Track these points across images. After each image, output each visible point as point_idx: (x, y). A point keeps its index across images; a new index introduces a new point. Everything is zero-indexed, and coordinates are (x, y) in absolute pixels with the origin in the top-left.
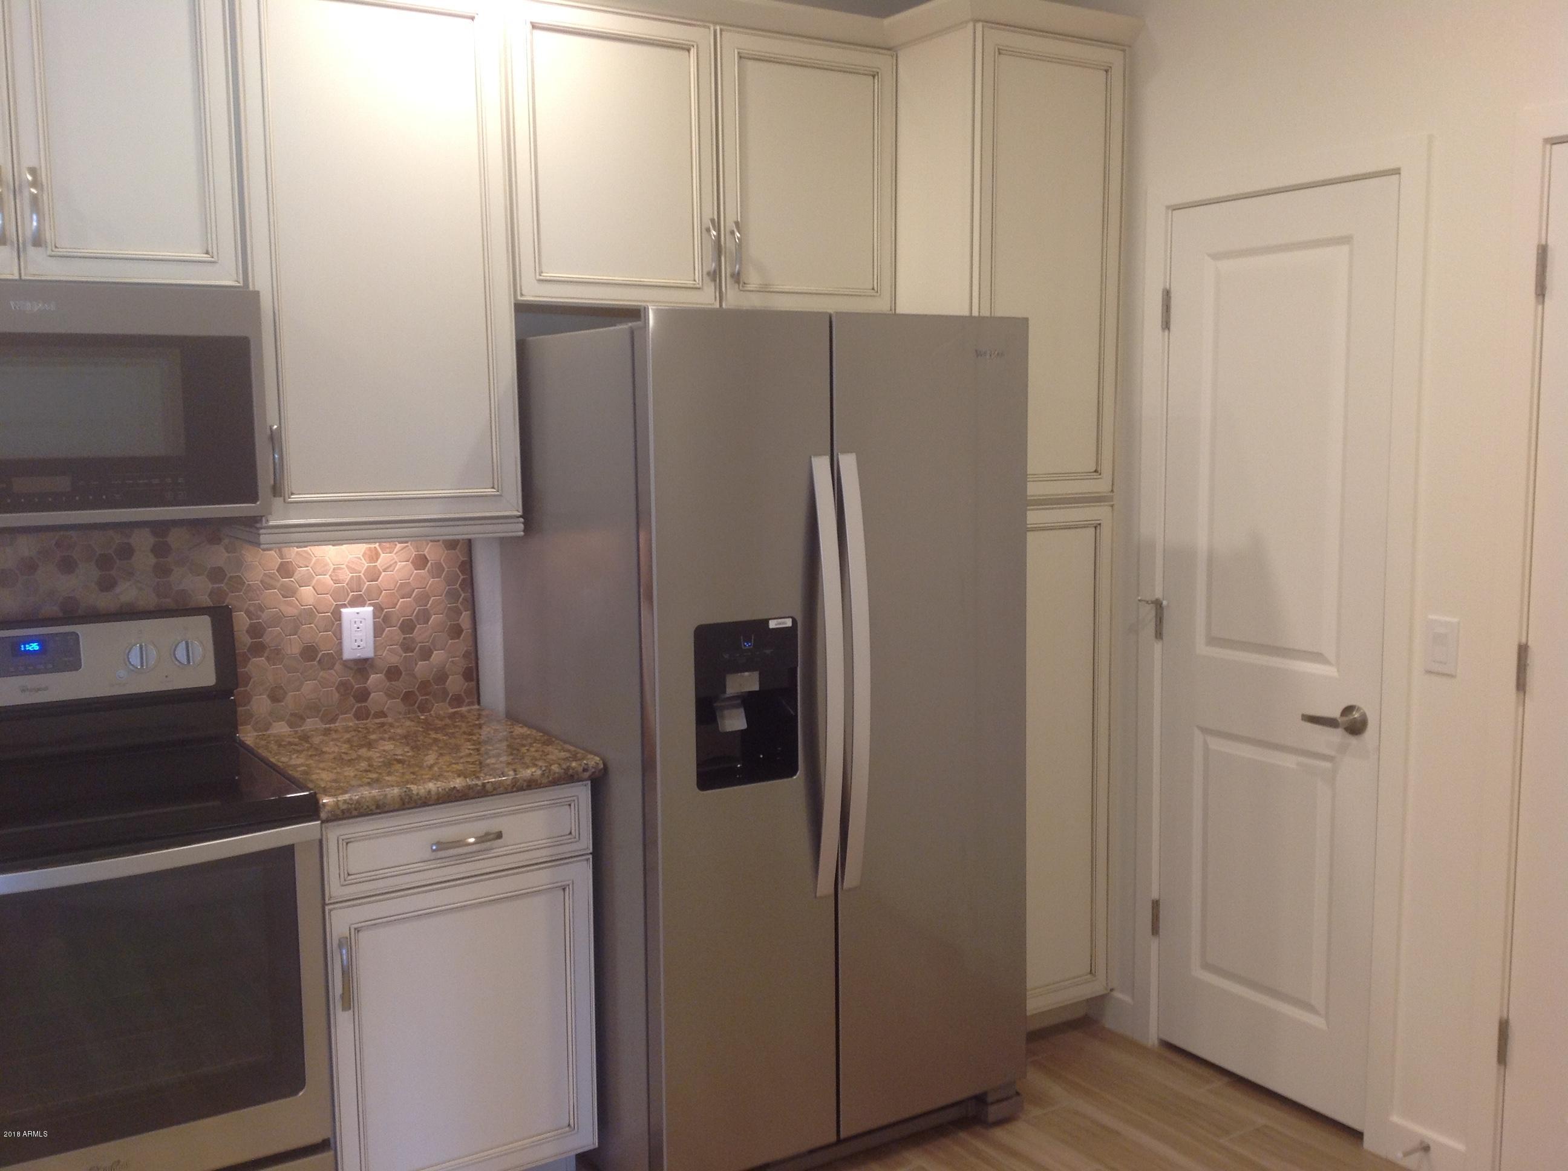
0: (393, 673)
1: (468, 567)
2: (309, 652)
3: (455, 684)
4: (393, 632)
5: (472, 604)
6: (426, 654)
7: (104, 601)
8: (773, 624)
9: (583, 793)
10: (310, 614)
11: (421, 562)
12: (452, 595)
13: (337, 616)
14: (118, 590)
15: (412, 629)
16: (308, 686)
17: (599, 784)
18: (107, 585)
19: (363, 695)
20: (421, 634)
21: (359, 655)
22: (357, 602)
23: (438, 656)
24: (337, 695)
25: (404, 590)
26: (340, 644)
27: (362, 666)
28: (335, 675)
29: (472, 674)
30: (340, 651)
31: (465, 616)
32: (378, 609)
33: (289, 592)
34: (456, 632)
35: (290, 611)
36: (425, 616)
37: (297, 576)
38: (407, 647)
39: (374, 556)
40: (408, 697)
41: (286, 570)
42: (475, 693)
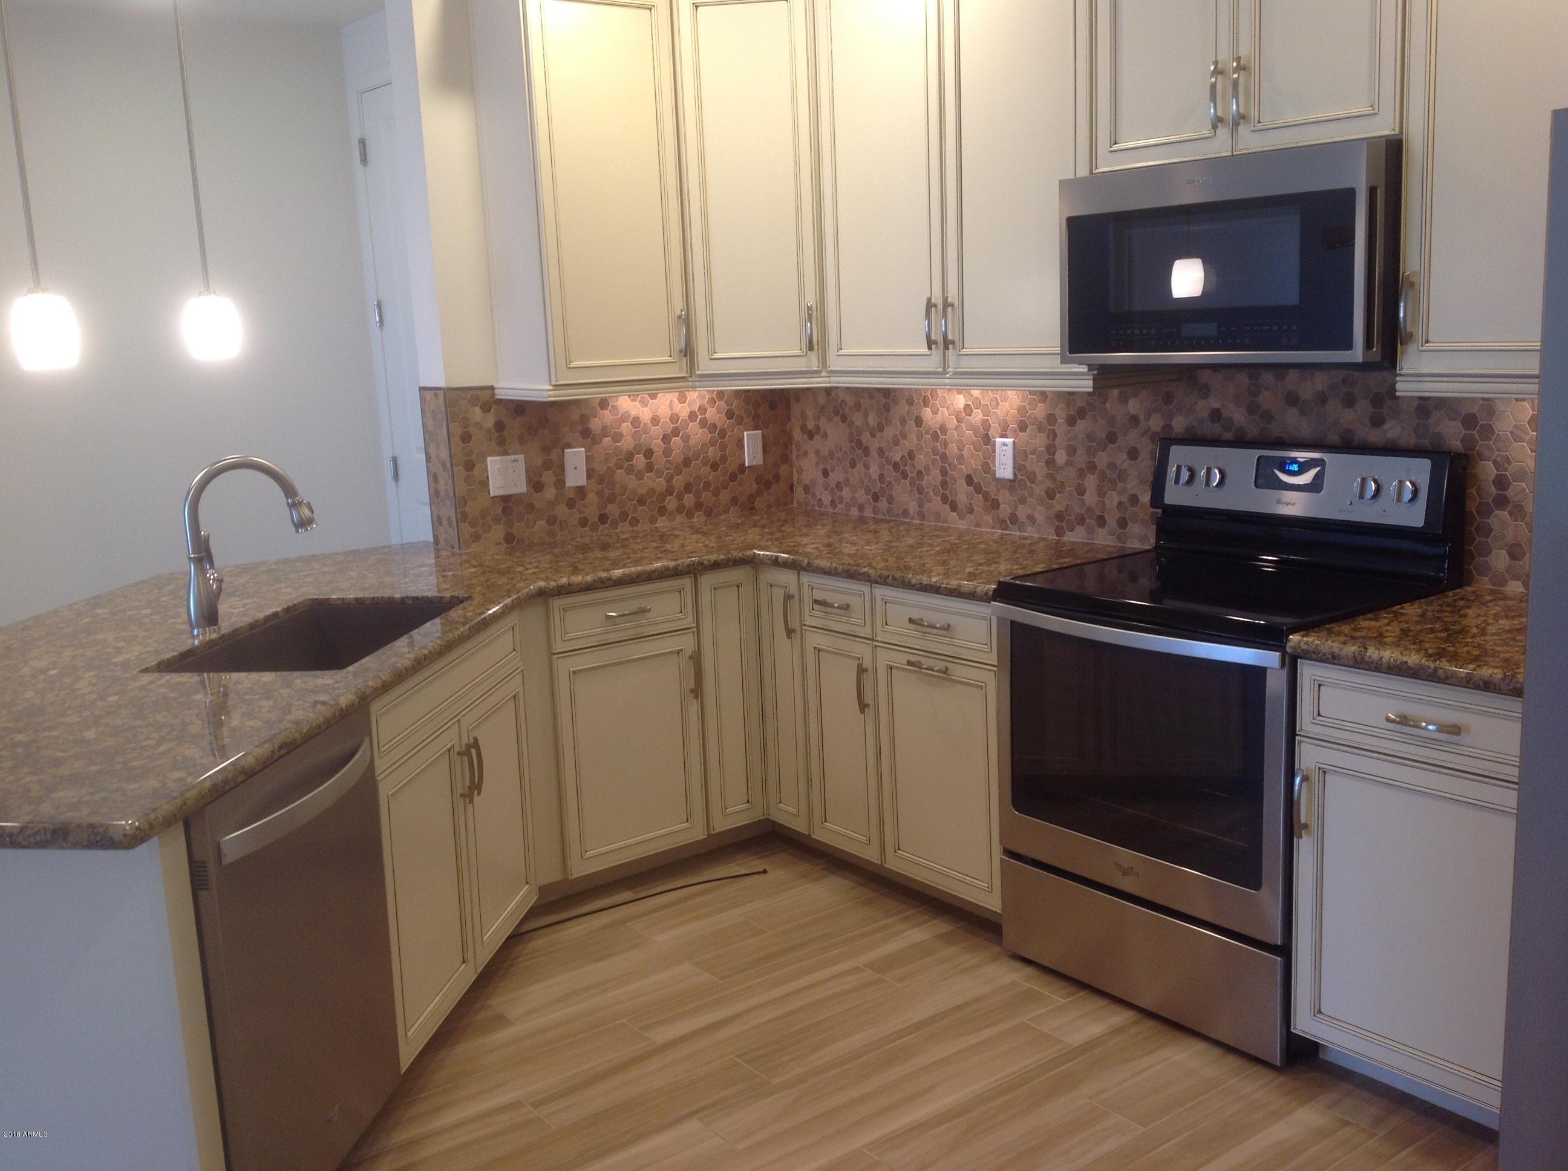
7: (1374, 436)
14: (1386, 426)
18: (1377, 422)
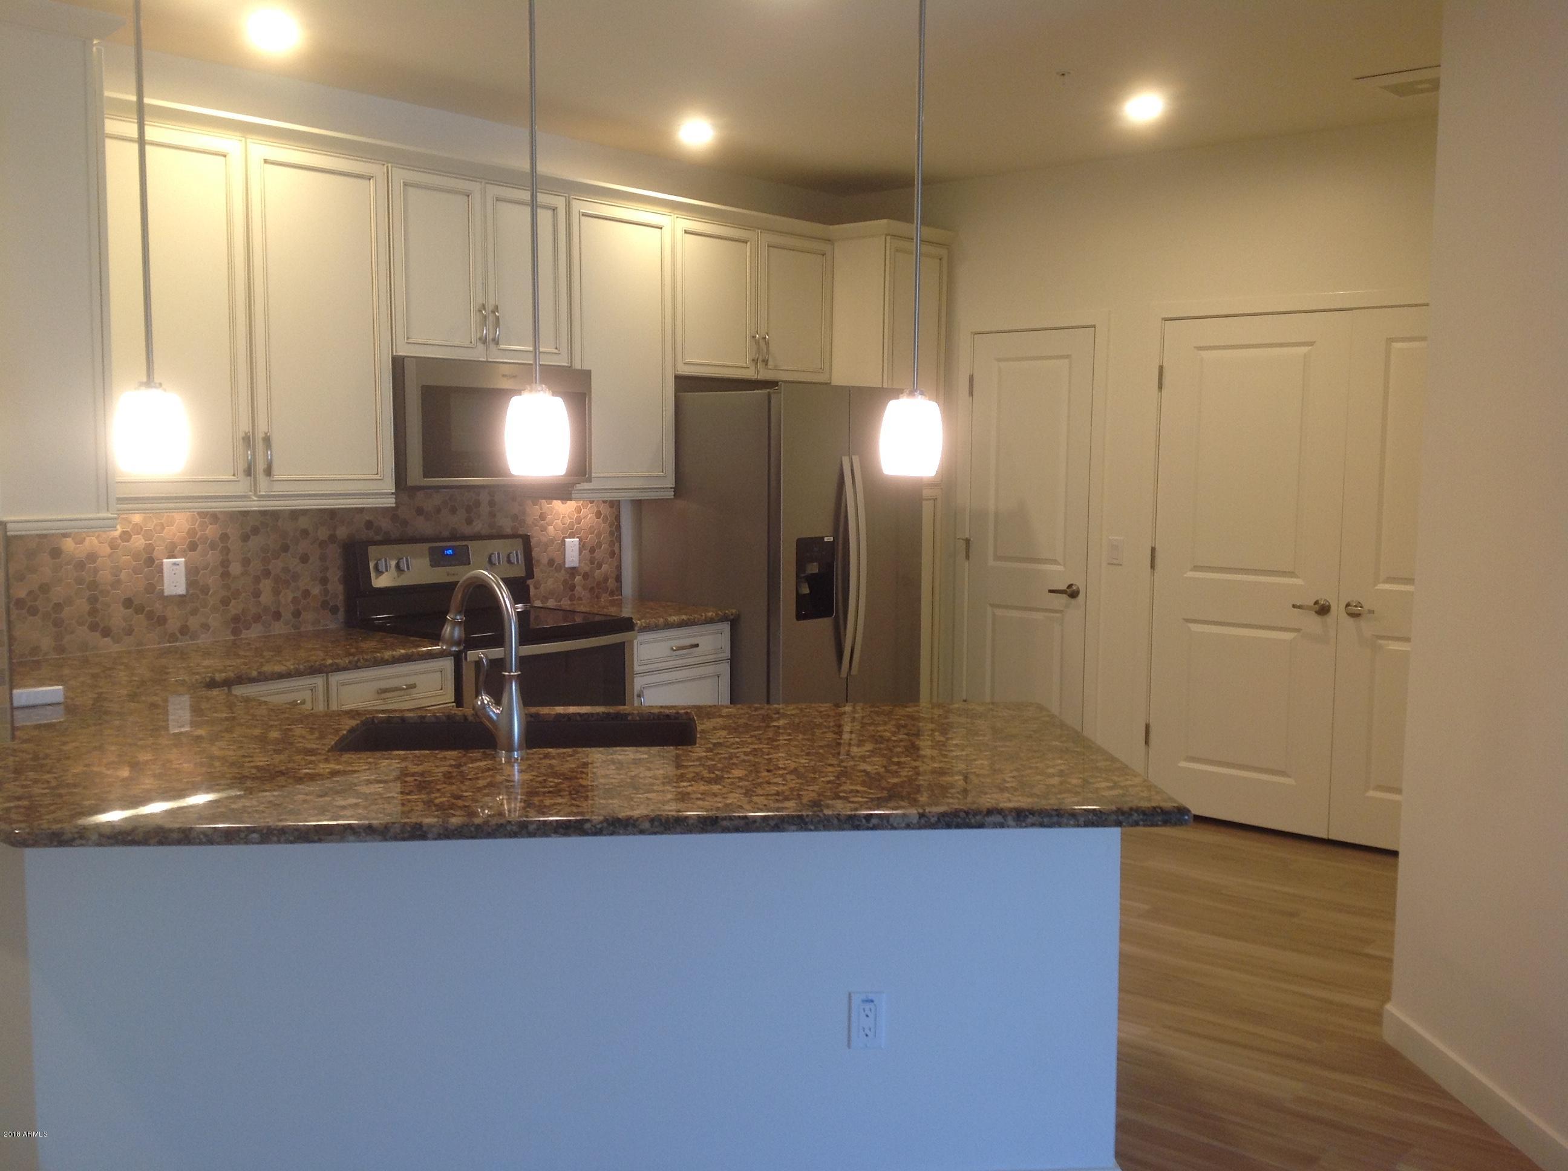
0: (586, 576)
1: (618, 518)
2: (551, 562)
3: (611, 583)
4: (586, 552)
5: (619, 539)
6: (600, 566)
8: (826, 539)
9: (726, 627)
10: (552, 541)
11: (598, 514)
12: (611, 534)
13: (563, 543)
14: (474, 524)
15: (594, 551)
16: (550, 581)
18: (469, 521)
19: (572, 588)
20: (599, 555)
21: (572, 565)
22: (572, 536)
23: (605, 567)
24: (562, 587)
25: (591, 530)
26: (564, 558)
27: (573, 571)
28: (562, 575)
29: (618, 579)
30: (564, 562)
31: (617, 545)
32: (580, 540)
33: (544, 529)
34: (612, 554)
35: (544, 539)
36: (599, 545)
37: (547, 520)
38: (592, 563)
39: (578, 510)
40: (592, 589)
41: (542, 517)
42: (619, 589)
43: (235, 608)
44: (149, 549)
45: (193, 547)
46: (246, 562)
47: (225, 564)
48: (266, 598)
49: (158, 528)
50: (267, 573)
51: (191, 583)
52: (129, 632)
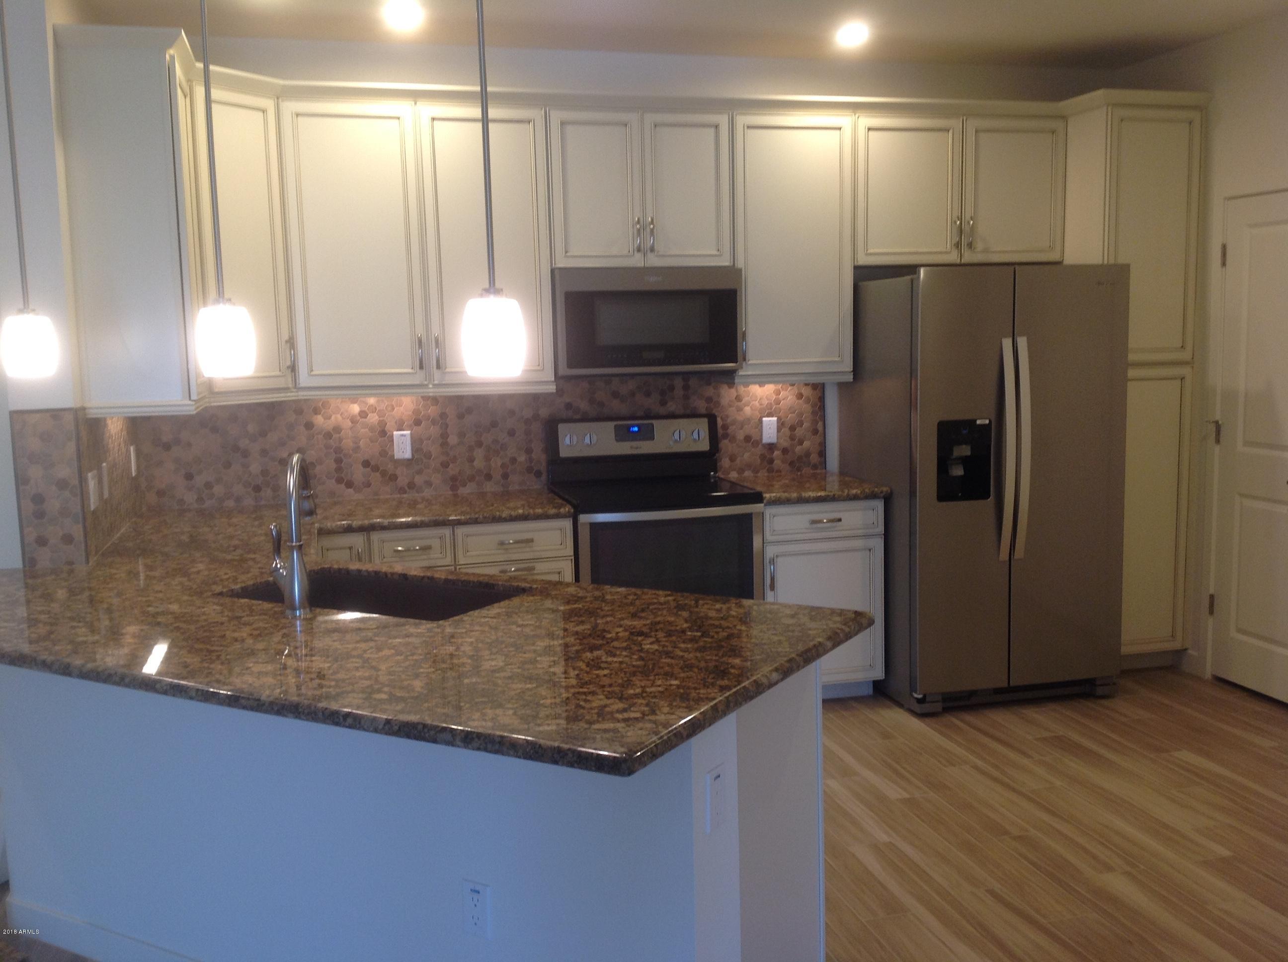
0: (785, 451)
1: (822, 399)
2: (748, 439)
3: (814, 458)
4: (785, 430)
5: (823, 418)
6: (801, 443)
8: (978, 422)
9: (879, 505)
10: (749, 420)
11: (800, 396)
12: (814, 413)
13: (761, 421)
15: (794, 429)
16: (746, 455)
17: (888, 500)
19: (771, 461)
20: (799, 432)
21: (769, 441)
22: (770, 415)
23: (807, 444)
24: (759, 460)
25: (791, 410)
26: (762, 435)
27: (771, 447)
28: (759, 450)
29: (822, 454)
30: (761, 439)
31: (820, 424)
32: (779, 419)
33: (740, 409)
34: (815, 432)
35: (740, 418)
36: (801, 423)
37: (743, 402)
38: (792, 438)
39: (778, 393)
40: (791, 464)
41: (739, 398)
42: (824, 463)
43: (453, 470)
44: (382, 424)
45: (417, 422)
46: (462, 435)
47: (444, 436)
48: (479, 463)
49: (389, 409)
50: (480, 444)
51: (415, 450)
52: (369, 485)
